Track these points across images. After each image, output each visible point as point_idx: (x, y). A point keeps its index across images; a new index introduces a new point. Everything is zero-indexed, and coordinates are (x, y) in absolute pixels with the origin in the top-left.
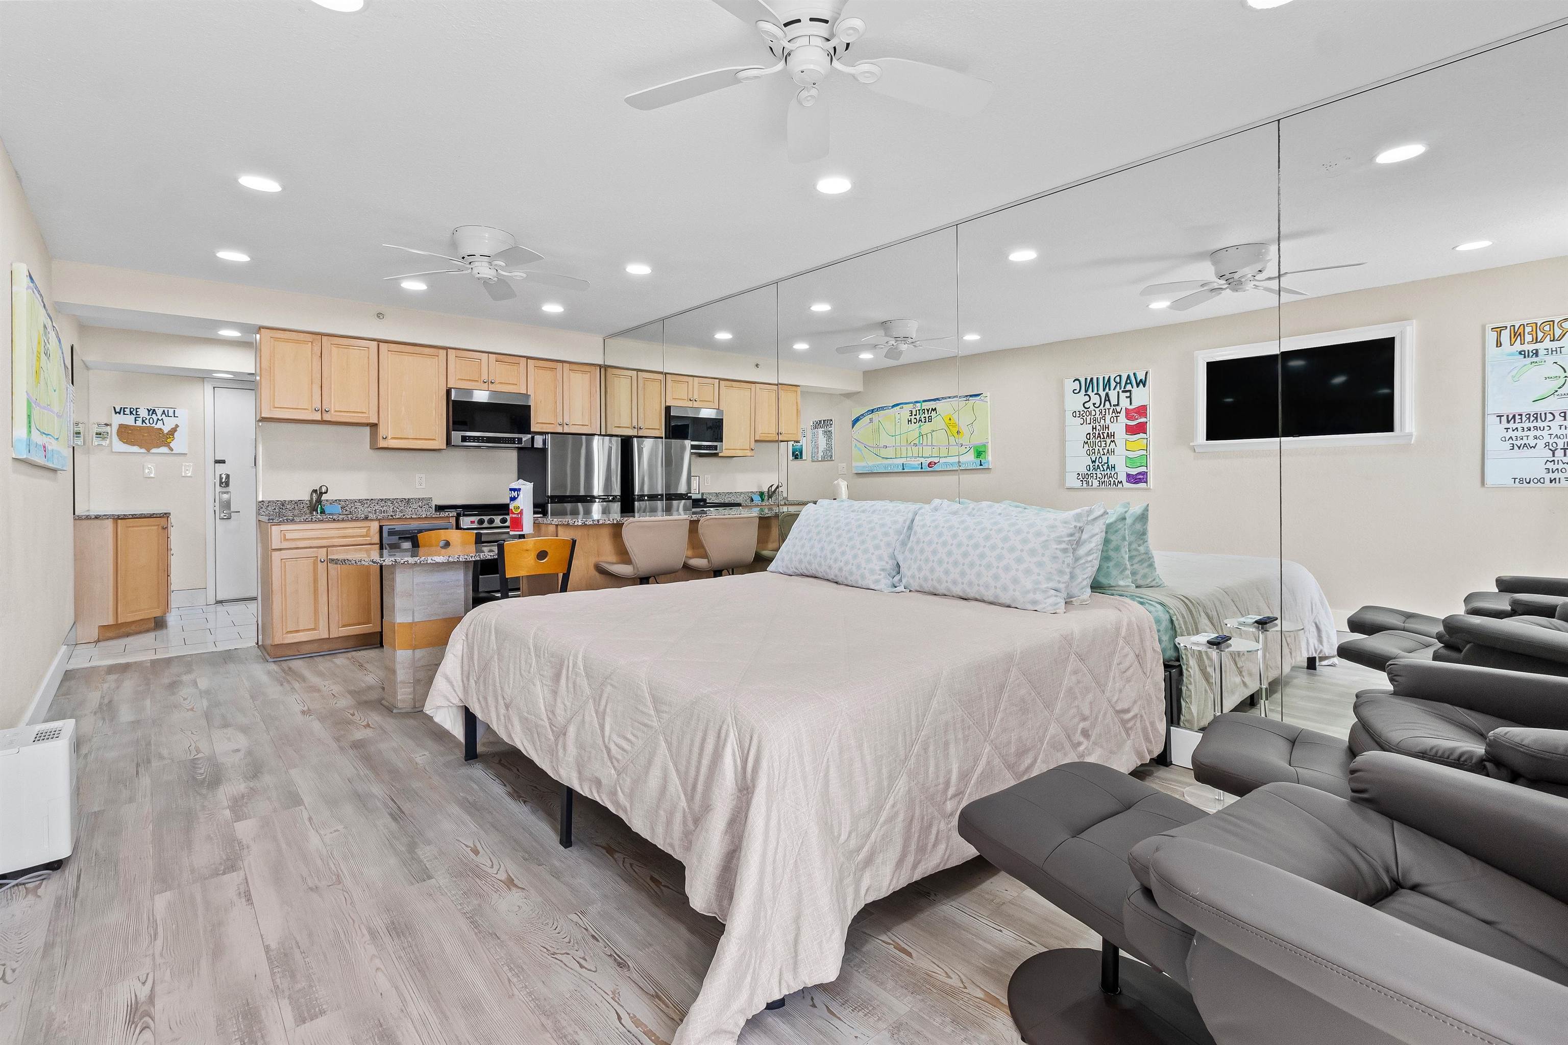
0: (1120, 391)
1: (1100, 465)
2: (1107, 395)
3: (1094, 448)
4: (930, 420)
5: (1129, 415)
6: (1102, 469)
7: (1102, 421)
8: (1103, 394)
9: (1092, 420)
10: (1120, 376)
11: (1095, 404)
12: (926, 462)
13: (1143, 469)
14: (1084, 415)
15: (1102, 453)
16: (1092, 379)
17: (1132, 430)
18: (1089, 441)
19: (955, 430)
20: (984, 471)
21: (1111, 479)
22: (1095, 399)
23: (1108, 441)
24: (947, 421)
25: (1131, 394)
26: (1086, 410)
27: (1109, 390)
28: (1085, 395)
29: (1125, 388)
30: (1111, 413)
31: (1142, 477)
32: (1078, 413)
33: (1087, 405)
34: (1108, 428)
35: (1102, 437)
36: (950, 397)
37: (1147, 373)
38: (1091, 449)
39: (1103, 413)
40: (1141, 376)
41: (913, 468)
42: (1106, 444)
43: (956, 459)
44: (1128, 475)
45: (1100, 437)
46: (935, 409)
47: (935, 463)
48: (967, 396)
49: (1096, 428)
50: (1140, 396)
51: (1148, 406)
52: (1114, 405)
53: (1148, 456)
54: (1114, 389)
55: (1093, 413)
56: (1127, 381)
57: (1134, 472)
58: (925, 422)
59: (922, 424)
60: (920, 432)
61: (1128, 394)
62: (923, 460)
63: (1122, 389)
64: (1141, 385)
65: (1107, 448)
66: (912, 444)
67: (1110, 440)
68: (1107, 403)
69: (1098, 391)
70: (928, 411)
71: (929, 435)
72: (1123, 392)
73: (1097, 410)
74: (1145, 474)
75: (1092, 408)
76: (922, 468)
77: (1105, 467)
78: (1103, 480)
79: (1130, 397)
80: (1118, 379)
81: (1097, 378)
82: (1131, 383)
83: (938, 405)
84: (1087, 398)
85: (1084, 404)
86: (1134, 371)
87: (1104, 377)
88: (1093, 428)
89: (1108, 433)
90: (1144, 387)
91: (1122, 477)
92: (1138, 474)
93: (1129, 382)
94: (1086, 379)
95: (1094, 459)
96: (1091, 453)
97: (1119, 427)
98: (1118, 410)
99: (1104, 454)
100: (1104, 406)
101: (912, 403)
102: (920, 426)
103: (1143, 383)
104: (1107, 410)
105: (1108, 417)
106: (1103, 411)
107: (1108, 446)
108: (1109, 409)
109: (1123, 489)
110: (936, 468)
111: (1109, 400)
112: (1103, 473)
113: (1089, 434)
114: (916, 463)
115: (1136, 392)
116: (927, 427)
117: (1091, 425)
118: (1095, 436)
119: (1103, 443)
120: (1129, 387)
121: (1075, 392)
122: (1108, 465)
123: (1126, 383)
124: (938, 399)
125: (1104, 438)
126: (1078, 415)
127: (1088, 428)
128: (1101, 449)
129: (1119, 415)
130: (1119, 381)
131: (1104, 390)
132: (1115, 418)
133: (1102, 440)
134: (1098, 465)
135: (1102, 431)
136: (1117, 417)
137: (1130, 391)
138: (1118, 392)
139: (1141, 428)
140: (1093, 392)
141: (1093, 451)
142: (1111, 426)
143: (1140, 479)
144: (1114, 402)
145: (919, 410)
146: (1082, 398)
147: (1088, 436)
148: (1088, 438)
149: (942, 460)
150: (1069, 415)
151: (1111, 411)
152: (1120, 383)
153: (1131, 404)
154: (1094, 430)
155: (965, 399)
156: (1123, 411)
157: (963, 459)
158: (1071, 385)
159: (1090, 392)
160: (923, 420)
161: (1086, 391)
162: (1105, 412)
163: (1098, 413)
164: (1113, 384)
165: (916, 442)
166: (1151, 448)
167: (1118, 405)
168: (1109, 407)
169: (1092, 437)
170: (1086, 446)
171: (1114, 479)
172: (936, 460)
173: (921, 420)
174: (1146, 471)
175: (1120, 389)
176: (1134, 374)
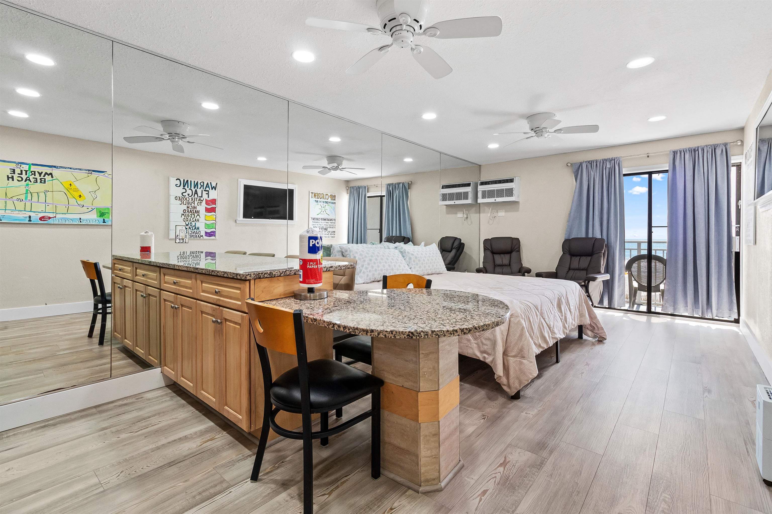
0: (203, 190)
1: (191, 227)
2: (196, 190)
3: (188, 217)
4: (43, 181)
5: (207, 202)
6: (192, 229)
7: (193, 204)
8: (194, 190)
9: (187, 203)
10: (203, 182)
11: (189, 194)
12: (35, 217)
13: (214, 230)
14: (182, 199)
15: (192, 221)
16: (187, 181)
17: (208, 210)
18: (185, 214)
19: (76, 195)
20: (105, 227)
21: (197, 234)
22: (189, 192)
23: (196, 215)
24: (67, 186)
25: (208, 192)
26: (183, 197)
27: (197, 188)
28: (183, 189)
29: (205, 189)
30: (198, 200)
31: (213, 233)
32: (178, 198)
33: (184, 194)
34: (196, 208)
35: (192, 212)
36: (71, 168)
37: (217, 184)
38: (186, 218)
39: (194, 200)
40: (214, 185)
41: (19, 220)
42: (194, 216)
43: (78, 216)
44: (206, 233)
45: (191, 212)
46: (51, 174)
47: (50, 218)
48: (89, 170)
49: (189, 207)
50: (213, 195)
51: (217, 200)
52: (200, 197)
53: (216, 223)
54: (200, 188)
55: (188, 199)
56: (207, 185)
57: (209, 231)
58: (37, 182)
59: (30, 183)
60: (27, 190)
61: (207, 192)
62: (32, 214)
63: (204, 189)
64: (214, 189)
65: (195, 218)
66: (15, 198)
67: (197, 214)
68: (196, 195)
69: (191, 187)
70: (40, 174)
71: (42, 195)
72: (204, 191)
73: (190, 198)
74: (214, 232)
75: (187, 196)
76: (30, 220)
77: (194, 228)
78: (192, 235)
79: (208, 194)
80: (202, 184)
81: (191, 181)
82: (209, 187)
83: (55, 172)
84: (184, 191)
85: (182, 193)
86: (211, 182)
87: (194, 181)
88: (187, 207)
89: (196, 210)
90: (215, 190)
91: (203, 233)
92: (211, 232)
93: (208, 186)
94: (184, 180)
95: (187, 223)
96: (186, 220)
97: (202, 208)
98: (202, 200)
99: (193, 221)
100: (194, 196)
101: (15, 162)
102: (27, 185)
103: (214, 188)
104: (196, 199)
105: (196, 202)
106: (194, 199)
107: (195, 217)
108: (197, 198)
109: (204, 239)
110: (51, 221)
111: (197, 194)
112: (192, 231)
113: (185, 210)
114: (22, 216)
115: (212, 192)
116: (39, 187)
117: (186, 206)
118: (188, 212)
119: (193, 216)
120: (207, 189)
121: (177, 185)
122: (195, 227)
123: (206, 187)
124: (55, 167)
125: (193, 213)
126: (178, 199)
127: (185, 207)
128: (191, 219)
129: (202, 202)
130: (202, 185)
131: (194, 188)
132: (200, 203)
133: (192, 214)
134: (190, 227)
135: (192, 209)
136: (201, 203)
137: (208, 191)
138: (202, 190)
139: (213, 210)
140: (188, 187)
141: (187, 219)
142: (197, 207)
143: (212, 234)
144: (200, 195)
145: (26, 171)
146: (181, 190)
147: (184, 211)
148: (184, 212)
149: (58, 216)
150: (172, 198)
151: (198, 199)
152: (203, 186)
153: (208, 197)
154: (188, 208)
155: (87, 172)
156: (204, 201)
157: (83, 217)
158: (173, 181)
159: (186, 187)
160: (32, 180)
161: (184, 186)
162: (195, 200)
163: (190, 199)
164: (199, 186)
165: (23, 197)
166: (217, 220)
167: (202, 197)
168: (197, 197)
169: (186, 212)
170: (183, 216)
171: (198, 234)
172: (51, 215)
173: (29, 180)
174: (215, 231)
175: (203, 189)
176: (210, 183)
